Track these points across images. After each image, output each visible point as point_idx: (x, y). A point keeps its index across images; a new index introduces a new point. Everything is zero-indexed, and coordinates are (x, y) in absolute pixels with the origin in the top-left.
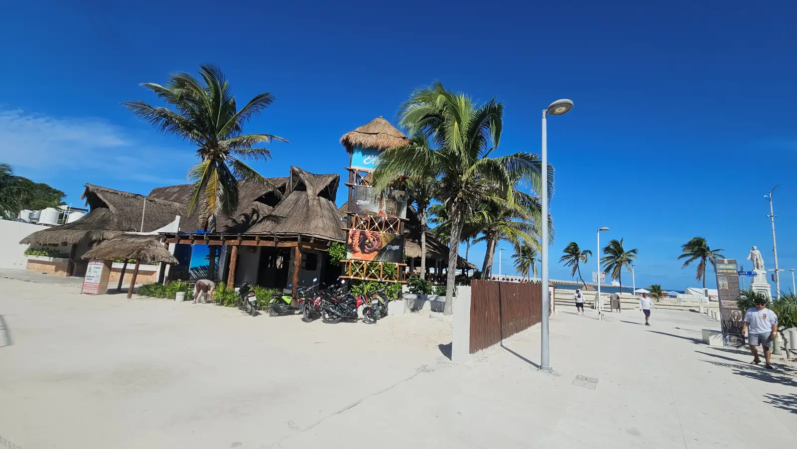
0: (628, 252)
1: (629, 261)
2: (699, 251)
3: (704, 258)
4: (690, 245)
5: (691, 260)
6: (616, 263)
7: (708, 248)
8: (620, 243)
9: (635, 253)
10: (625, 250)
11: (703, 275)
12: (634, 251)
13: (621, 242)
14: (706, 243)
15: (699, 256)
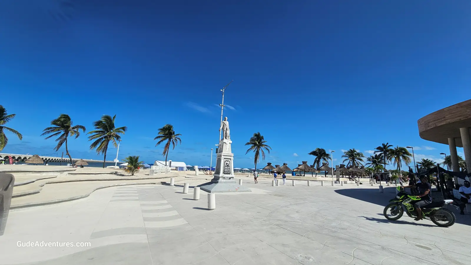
0: (118, 129)
1: (118, 137)
2: (168, 134)
3: (170, 140)
4: (164, 130)
5: (162, 141)
6: (104, 138)
7: (174, 133)
8: (112, 119)
9: (124, 130)
10: (116, 127)
11: (167, 151)
12: (124, 129)
13: (114, 117)
14: (173, 129)
15: (168, 137)
